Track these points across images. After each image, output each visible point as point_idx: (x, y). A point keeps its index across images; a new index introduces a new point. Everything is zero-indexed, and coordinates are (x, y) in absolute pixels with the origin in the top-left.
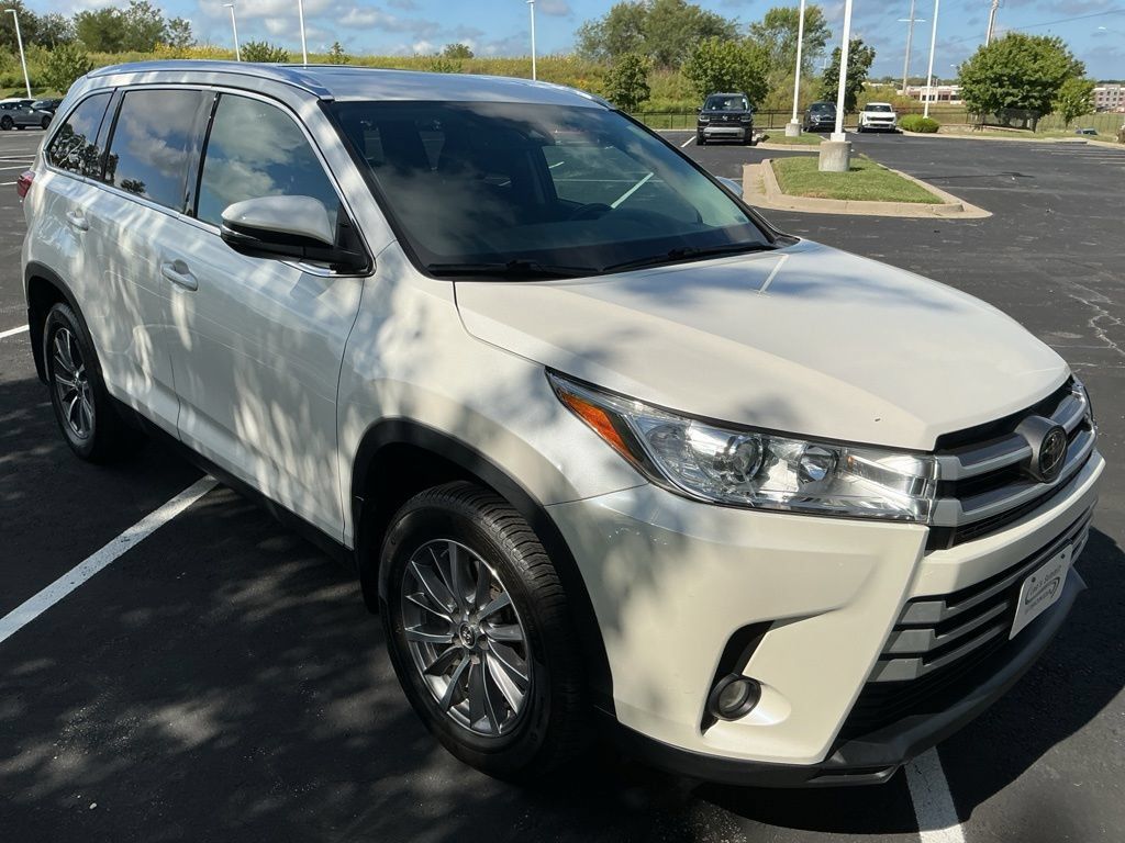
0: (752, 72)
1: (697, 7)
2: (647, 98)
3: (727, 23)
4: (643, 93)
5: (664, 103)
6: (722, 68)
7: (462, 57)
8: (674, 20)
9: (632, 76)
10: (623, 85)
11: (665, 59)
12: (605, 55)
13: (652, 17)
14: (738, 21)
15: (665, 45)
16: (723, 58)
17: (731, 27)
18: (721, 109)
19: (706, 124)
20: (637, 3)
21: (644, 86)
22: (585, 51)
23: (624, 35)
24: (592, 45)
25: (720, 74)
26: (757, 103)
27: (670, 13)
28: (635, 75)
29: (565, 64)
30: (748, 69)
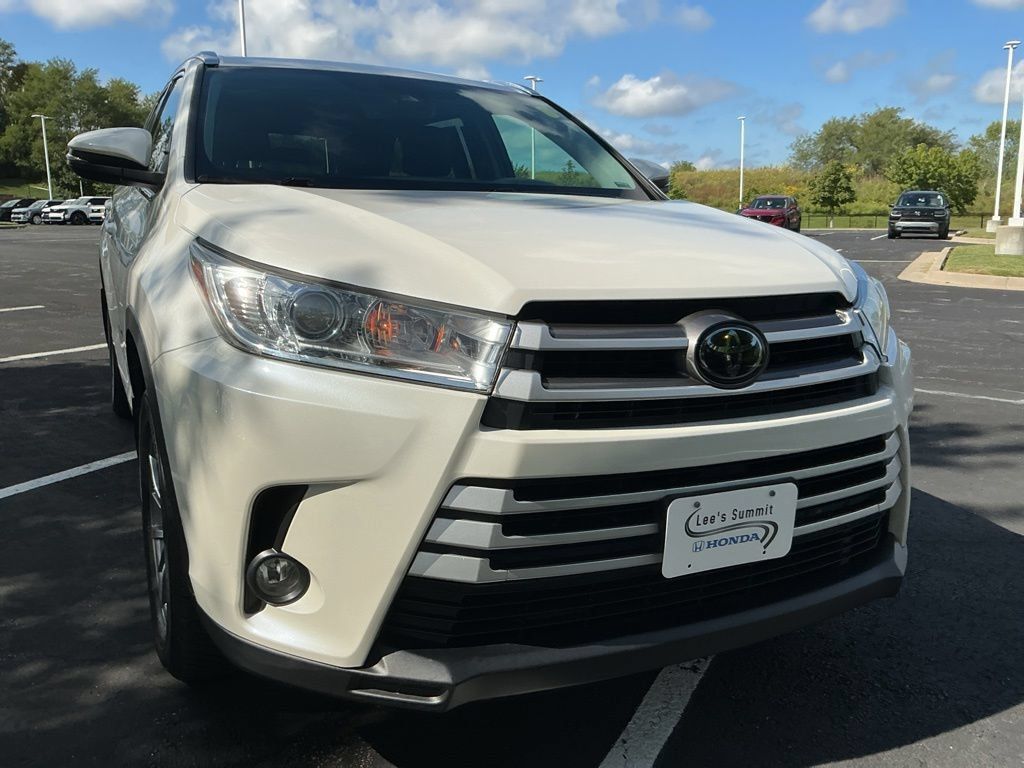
0: (959, 175)
1: (910, 121)
2: (851, 200)
3: (942, 135)
4: (847, 195)
5: (872, 206)
6: (925, 174)
7: (686, 170)
8: (887, 133)
9: (836, 181)
10: (827, 189)
11: (876, 167)
12: (817, 165)
13: (864, 131)
14: (954, 132)
15: (875, 155)
16: (930, 164)
17: (946, 137)
18: (915, 205)
19: (897, 219)
20: (849, 118)
21: (848, 189)
22: (798, 162)
23: (837, 147)
24: (803, 156)
25: (925, 177)
26: (966, 206)
27: (883, 126)
28: (839, 180)
29: (776, 172)
30: (955, 173)
